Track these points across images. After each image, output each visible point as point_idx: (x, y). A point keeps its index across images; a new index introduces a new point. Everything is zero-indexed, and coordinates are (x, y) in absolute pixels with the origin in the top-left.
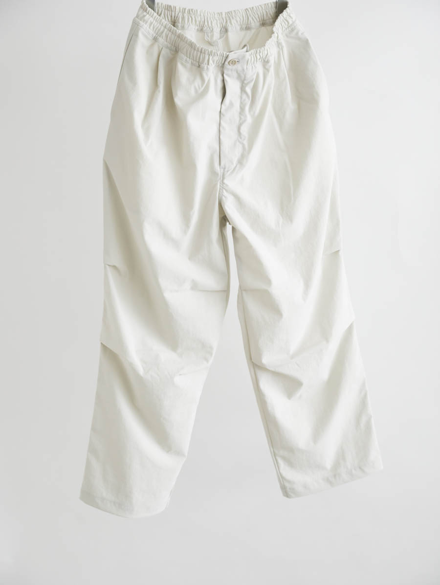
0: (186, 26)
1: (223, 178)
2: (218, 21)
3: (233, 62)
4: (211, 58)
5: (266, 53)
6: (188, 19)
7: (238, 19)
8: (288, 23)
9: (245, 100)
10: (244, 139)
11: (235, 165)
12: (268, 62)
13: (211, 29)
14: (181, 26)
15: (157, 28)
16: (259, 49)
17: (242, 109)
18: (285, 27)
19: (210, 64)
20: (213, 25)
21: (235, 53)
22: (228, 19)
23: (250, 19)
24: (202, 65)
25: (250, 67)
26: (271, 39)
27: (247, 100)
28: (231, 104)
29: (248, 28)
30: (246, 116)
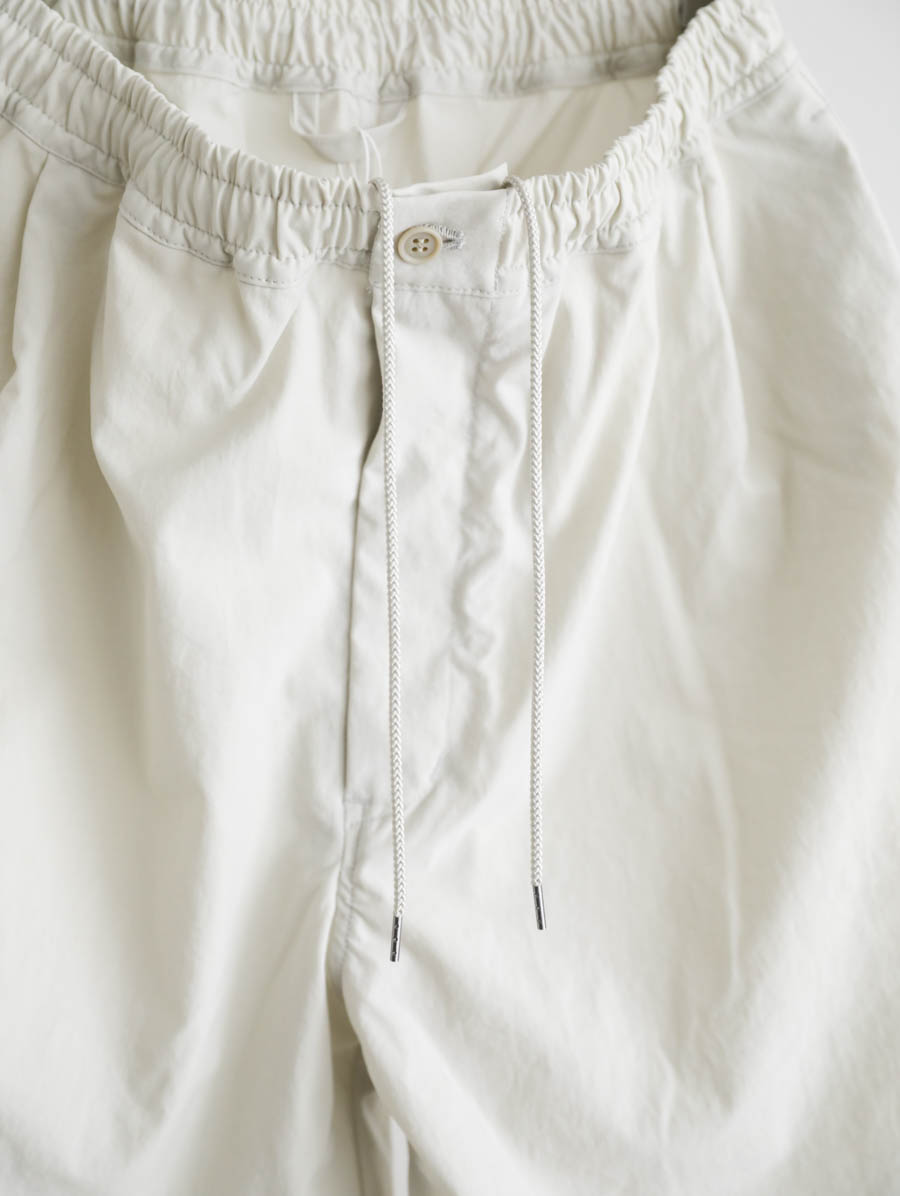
0: (188, 55)
1: (358, 859)
2: (370, 39)
3: (420, 244)
4: (286, 214)
5: (612, 204)
6: (202, 19)
7: (478, 34)
8: (742, 55)
9: (492, 446)
10: (484, 651)
11: (426, 782)
12: (622, 250)
13: (326, 75)
14: (163, 55)
15: (20, 52)
16: (568, 178)
17: (477, 493)
18: (722, 80)
19: (284, 251)
20: (338, 55)
21: (431, 192)
22: (421, 29)
23: (542, 34)
24: (241, 252)
25: (516, 272)
26: (646, 126)
27: (503, 446)
28: (418, 467)
29: (529, 84)
30: (496, 532)
